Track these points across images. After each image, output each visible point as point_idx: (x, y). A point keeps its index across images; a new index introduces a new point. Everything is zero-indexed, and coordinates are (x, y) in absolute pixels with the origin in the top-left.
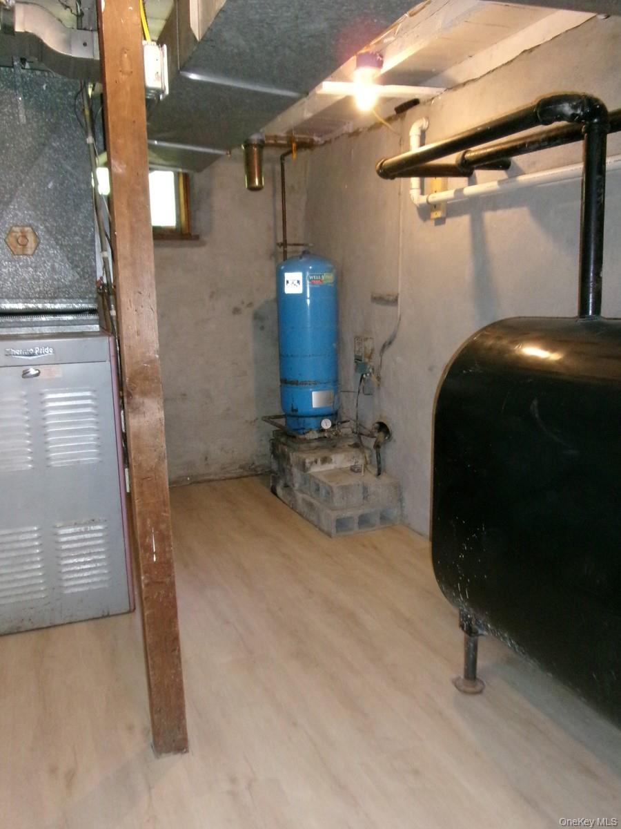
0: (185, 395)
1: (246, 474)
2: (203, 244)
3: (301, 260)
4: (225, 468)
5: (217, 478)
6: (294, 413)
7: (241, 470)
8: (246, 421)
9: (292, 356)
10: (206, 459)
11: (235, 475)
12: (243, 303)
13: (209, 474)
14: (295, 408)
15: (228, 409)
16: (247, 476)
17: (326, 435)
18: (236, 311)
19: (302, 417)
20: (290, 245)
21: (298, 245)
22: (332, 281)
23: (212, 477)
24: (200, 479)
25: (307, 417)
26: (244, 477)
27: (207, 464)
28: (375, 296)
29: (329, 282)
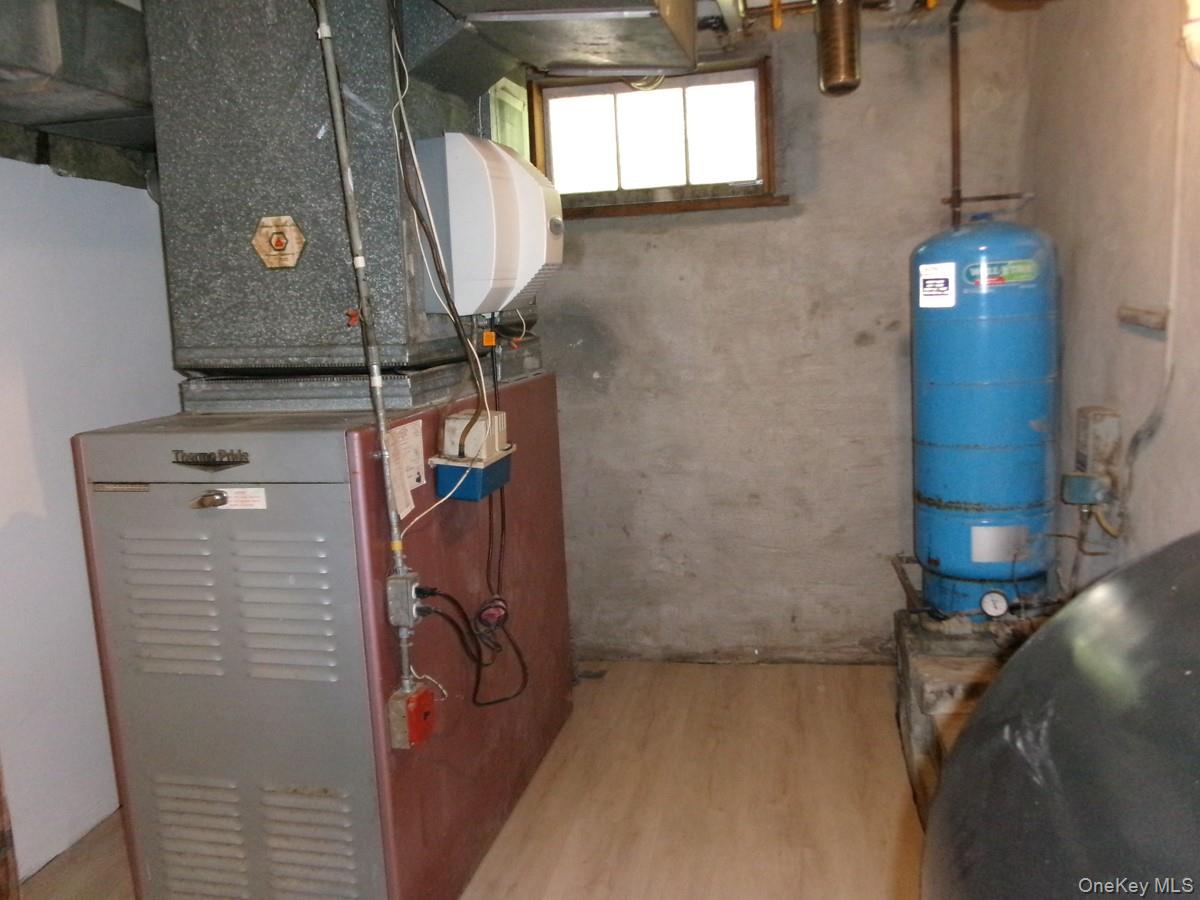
0: (755, 496)
1: (872, 657)
2: (799, 211)
3: (957, 234)
4: (831, 641)
5: (810, 657)
6: (933, 568)
7: (865, 650)
8: (879, 555)
9: (930, 444)
10: (793, 619)
11: (847, 658)
12: (879, 323)
13: (798, 649)
14: (933, 557)
15: (842, 529)
16: (872, 663)
17: (992, 628)
18: (863, 339)
19: (948, 577)
20: (966, 200)
21: (1006, 197)
22: (1031, 278)
23: (801, 655)
24: (776, 656)
25: (958, 579)
26: (866, 663)
27: (796, 630)
28: (1124, 312)
29: (1023, 278)
